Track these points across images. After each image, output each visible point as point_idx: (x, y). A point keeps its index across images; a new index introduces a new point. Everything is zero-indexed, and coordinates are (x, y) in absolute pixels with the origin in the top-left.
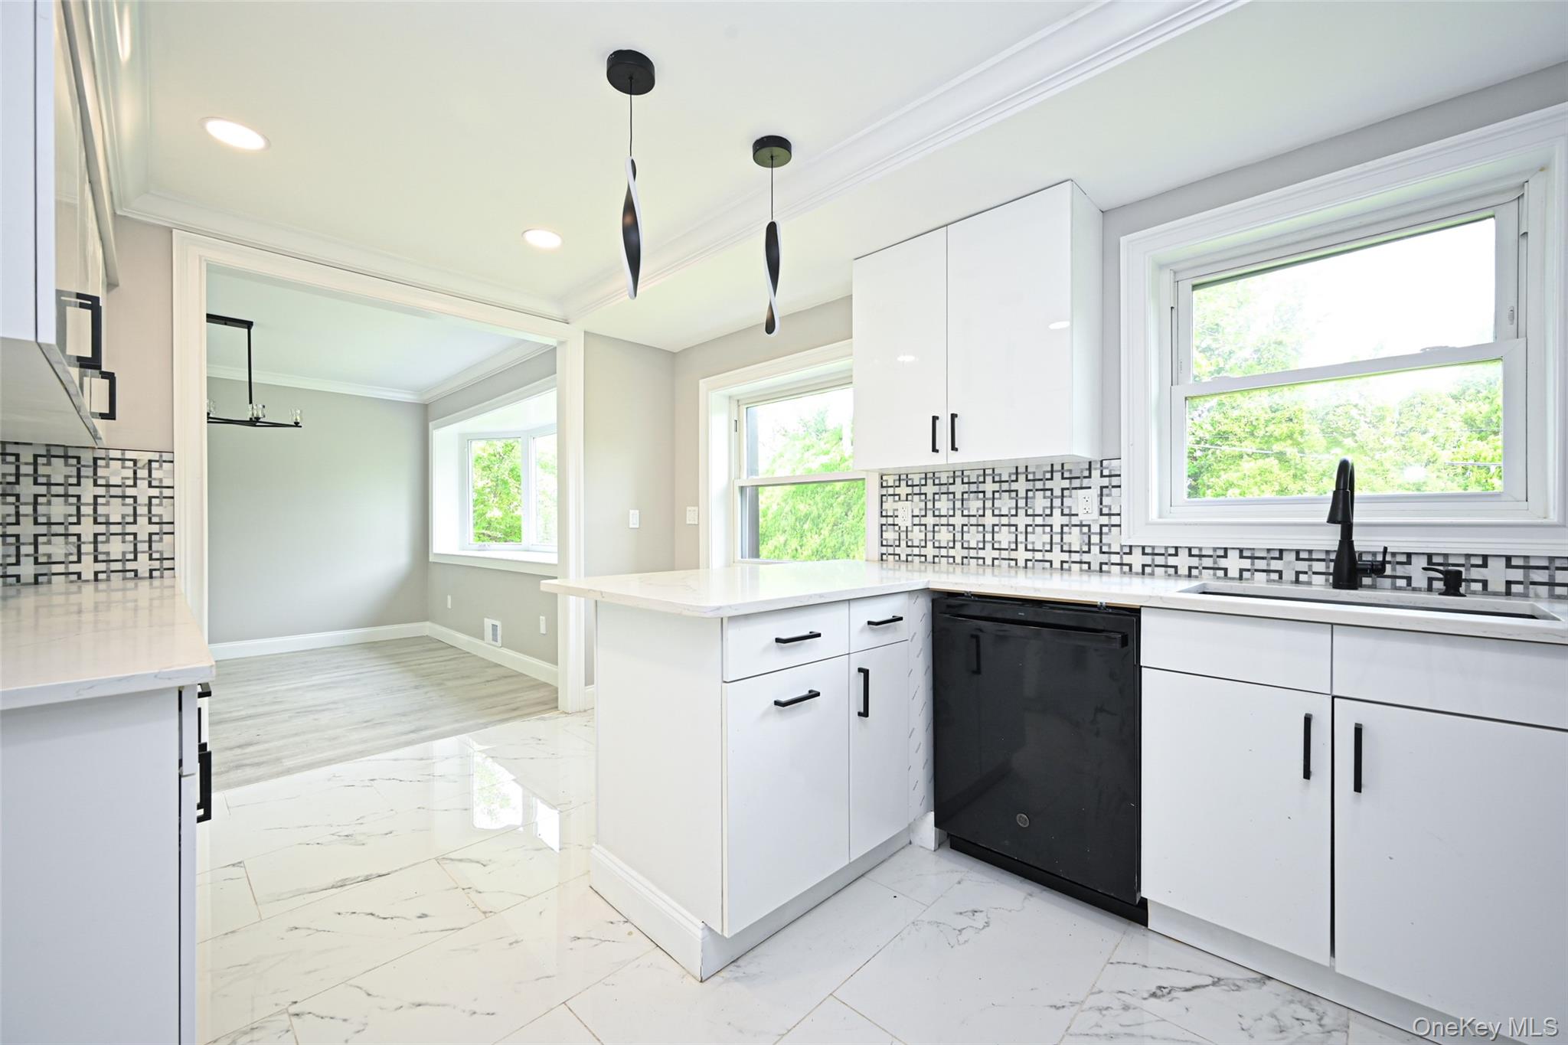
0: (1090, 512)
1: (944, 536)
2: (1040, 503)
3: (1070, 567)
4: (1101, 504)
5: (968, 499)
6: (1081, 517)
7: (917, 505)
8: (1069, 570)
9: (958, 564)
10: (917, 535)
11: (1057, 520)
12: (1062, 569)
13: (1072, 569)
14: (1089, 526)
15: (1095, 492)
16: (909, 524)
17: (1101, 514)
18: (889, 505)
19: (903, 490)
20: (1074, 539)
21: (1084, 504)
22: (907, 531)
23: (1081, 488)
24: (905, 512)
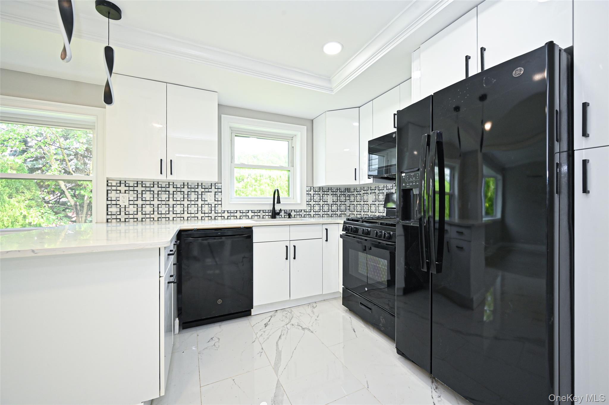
0: (212, 200)
1: (148, 209)
2: (193, 196)
3: (205, 218)
4: (215, 197)
5: (161, 194)
6: (208, 201)
7: (132, 195)
8: (204, 219)
9: (156, 221)
10: (132, 209)
11: (200, 202)
12: (202, 219)
13: (205, 219)
14: (211, 204)
15: (213, 193)
16: (127, 204)
17: (215, 201)
18: (113, 195)
19: (123, 188)
20: (206, 209)
21: (210, 197)
22: (125, 207)
23: (209, 192)
24: (124, 199)
